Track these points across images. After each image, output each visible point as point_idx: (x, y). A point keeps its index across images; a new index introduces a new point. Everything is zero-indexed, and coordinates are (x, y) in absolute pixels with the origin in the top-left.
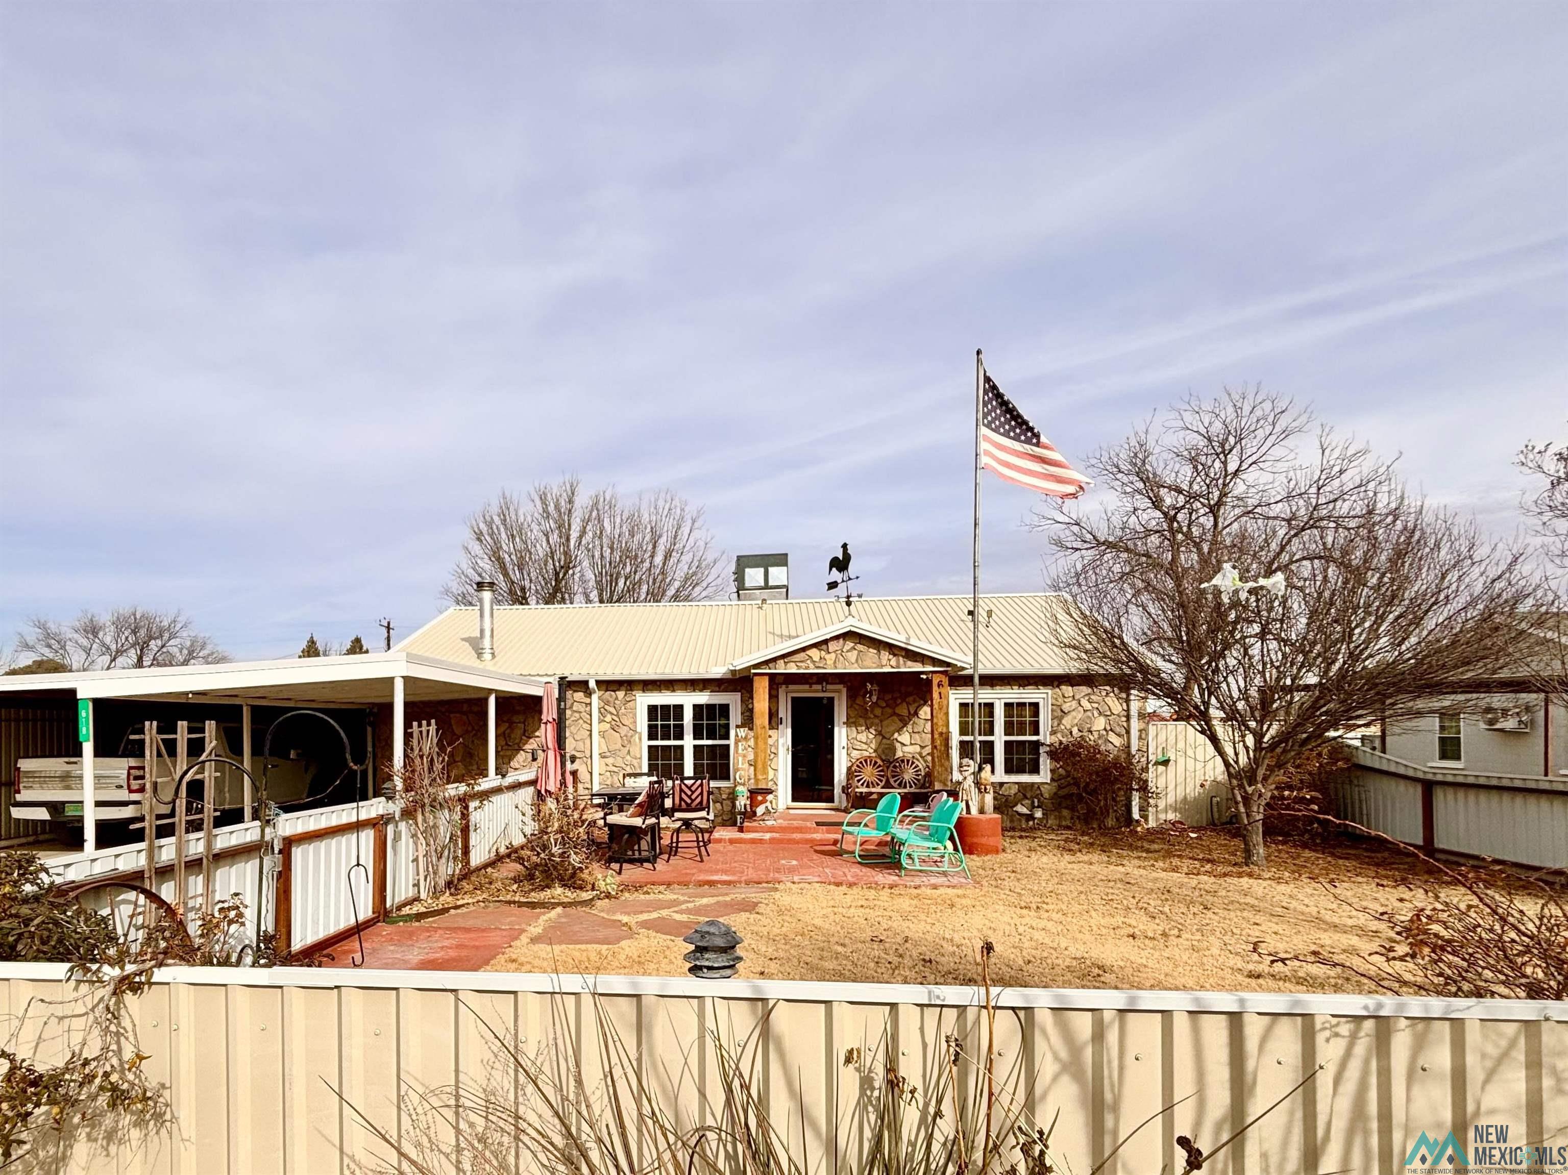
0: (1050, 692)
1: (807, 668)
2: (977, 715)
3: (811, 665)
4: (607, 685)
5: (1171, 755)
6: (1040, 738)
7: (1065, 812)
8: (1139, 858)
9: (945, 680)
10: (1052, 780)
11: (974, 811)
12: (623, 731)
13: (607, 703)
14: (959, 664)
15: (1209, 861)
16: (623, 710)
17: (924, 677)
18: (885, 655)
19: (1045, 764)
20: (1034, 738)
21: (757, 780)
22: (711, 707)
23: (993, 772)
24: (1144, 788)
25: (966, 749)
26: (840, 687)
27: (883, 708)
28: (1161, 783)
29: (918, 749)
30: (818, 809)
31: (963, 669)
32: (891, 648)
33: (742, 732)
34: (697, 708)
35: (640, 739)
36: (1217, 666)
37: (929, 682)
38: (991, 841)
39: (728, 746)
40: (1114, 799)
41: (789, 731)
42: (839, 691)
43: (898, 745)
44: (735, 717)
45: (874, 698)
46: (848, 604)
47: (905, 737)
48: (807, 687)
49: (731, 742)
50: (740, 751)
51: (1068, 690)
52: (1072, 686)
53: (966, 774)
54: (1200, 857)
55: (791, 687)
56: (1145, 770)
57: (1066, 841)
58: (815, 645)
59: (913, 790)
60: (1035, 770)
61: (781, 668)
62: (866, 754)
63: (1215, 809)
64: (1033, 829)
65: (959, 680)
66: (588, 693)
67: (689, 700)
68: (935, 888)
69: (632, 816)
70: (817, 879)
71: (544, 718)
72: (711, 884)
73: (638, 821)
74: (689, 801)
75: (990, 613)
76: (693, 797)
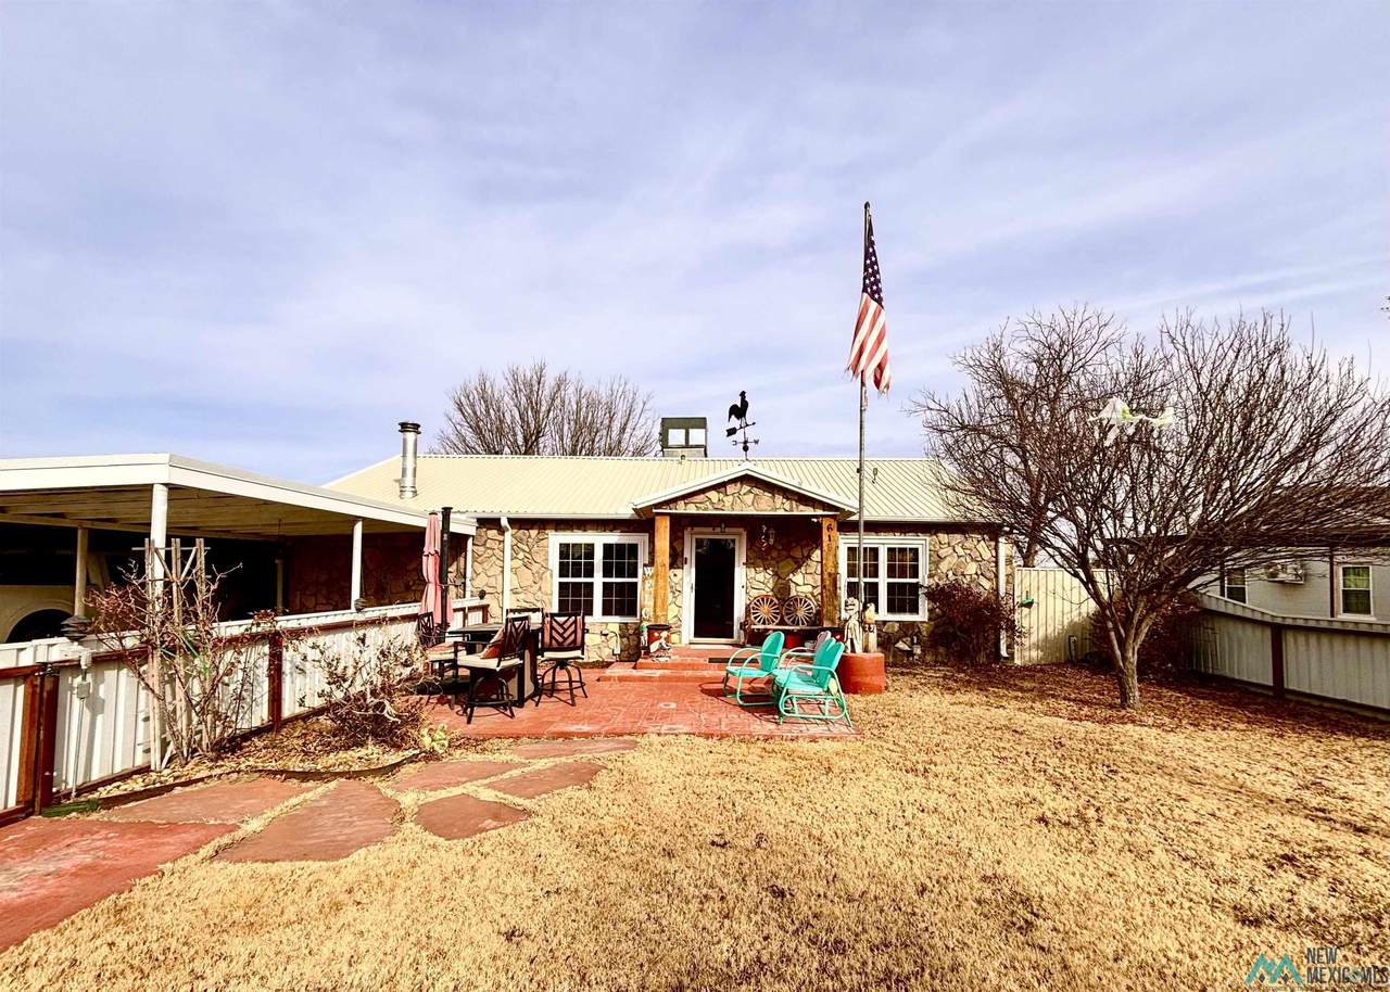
0: (927, 538)
1: (705, 509)
2: (862, 559)
3: (710, 507)
4: (520, 523)
5: (1034, 597)
6: (920, 580)
7: (941, 650)
8: (1016, 698)
9: (834, 525)
10: (930, 619)
11: (859, 649)
12: (535, 567)
13: (521, 541)
14: (847, 509)
15: (1085, 702)
16: (535, 548)
17: (815, 520)
18: (779, 499)
19: (924, 605)
20: (914, 581)
21: (656, 617)
22: (620, 547)
23: (877, 611)
24: (1011, 627)
25: (853, 589)
26: (741, 530)
27: (779, 550)
28: (1026, 623)
29: (809, 589)
30: (717, 645)
31: (852, 514)
32: (787, 493)
33: (650, 571)
34: (608, 548)
35: (551, 576)
36: (1074, 520)
37: (819, 525)
38: (876, 680)
39: (636, 584)
40: (986, 638)
41: (693, 570)
42: (740, 534)
43: (792, 585)
44: (643, 558)
45: (772, 541)
46: (746, 449)
47: (798, 578)
48: (710, 530)
49: (639, 580)
50: (647, 588)
51: (943, 537)
52: (948, 534)
53: (852, 613)
54: (1073, 696)
55: (696, 529)
56: (1012, 611)
57: (945, 677)
58: (716, 488)
59: (804, 627)
60: (915, 610)
61: (681, 509)
62: (765, 593)
63: (1073, 647)
64: (913, 665)
65: (847, 526)
66: (502, 531)
67: (599, 540)
68: (814, 740)
69: (487, 657)
70: (686, 729)
71: (426, 550)
72: (567, 736)
73: (492, 664)
74: (560, 640)
75: (875, 471)
76: (565, 635)
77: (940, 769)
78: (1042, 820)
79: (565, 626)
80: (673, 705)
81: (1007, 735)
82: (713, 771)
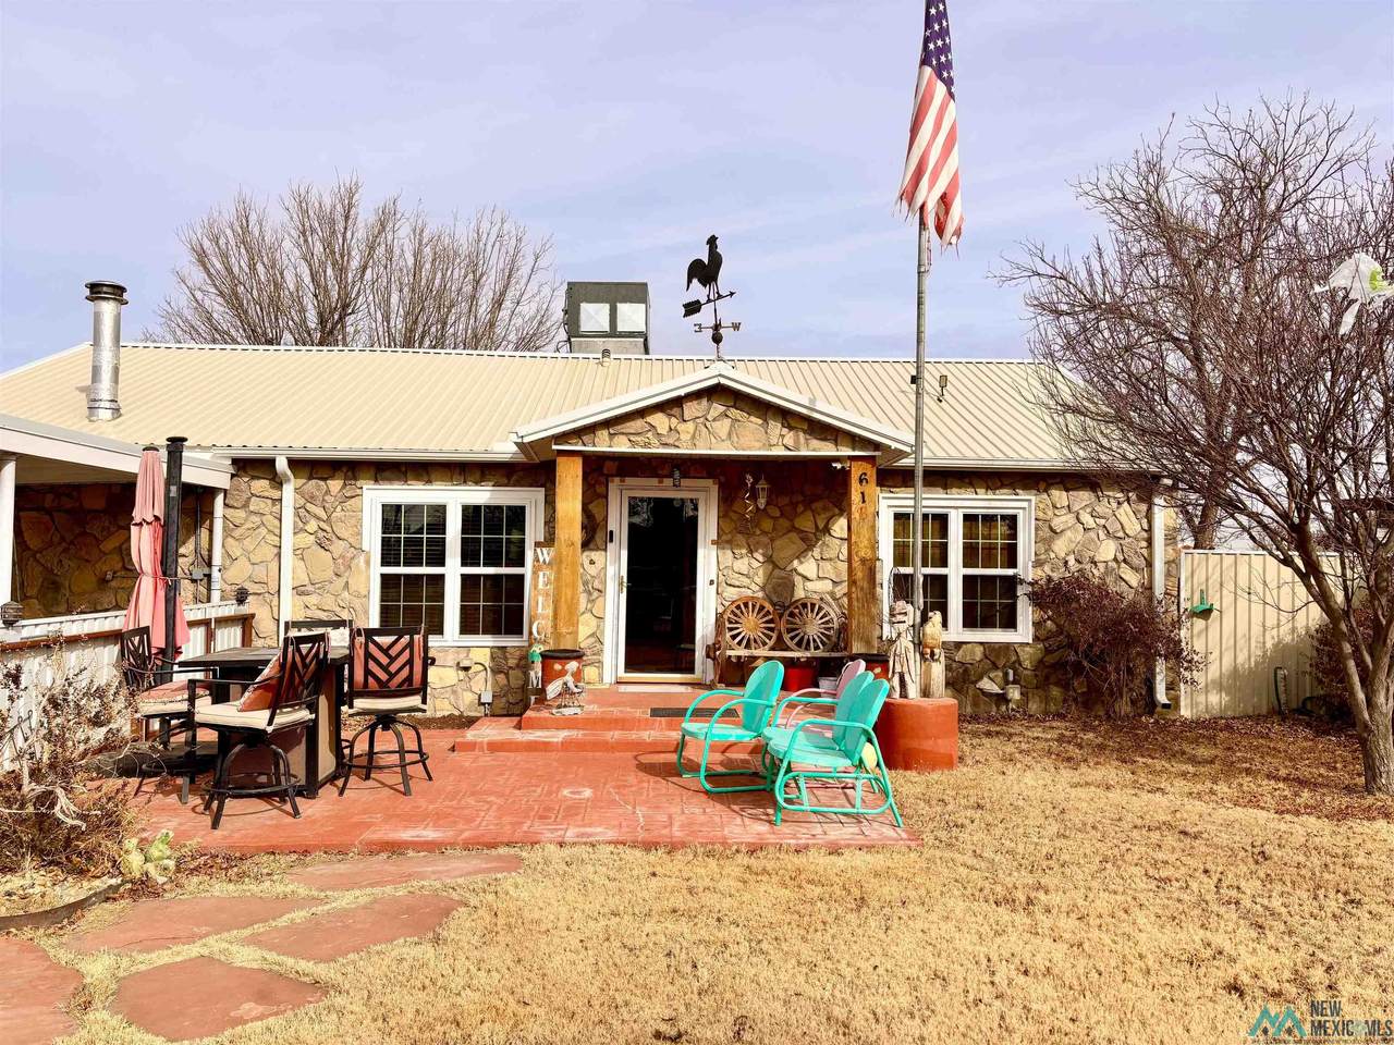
0: (1033, 498)
1: (645, 446)
2: (919, 535)
3: (655, 441)
4: (311, 467)
5: (1214, 600)
6: (1019, 571)
7: (1056, 692)
8: (1184, 775)
9: (872, 474)
10: (1036, 638)
11: (913, 691)
12: (338, 547)
13: (311, 499)
14: (894, 445)
15: (1303, 783)
16: (338, 514)
17: (839, 466)
18: (775, 427)
19: (1026, 613)
20: (1010, 572)
21: (557, 635)
22: (494, 510)
23: (945, 624)
24: (1175, 653)
25: (903, 586)
26: (709, 482)
27: (775, 518)
28: (1199, 645)
29: (827, 586)
30: (663, 685)
31: (902, 454)
32: (786, 416)
33: (545, 554)
34: (471, 515)
35: (368, 563)
36: (1284, 466)
37: (846, 473)
38: (942, 746)
39: (521, 578)
40: (1130, 671)
41: (624, 554)
42: (706, 490)
43: (798, 580)
44: (534, 530)
45: (762, 502)
46: (717, 339)
47: (808, 567)
48: (654, 481)
49: (527, 570)
50: (541, 586)
51: (1060, 496)
52: (1067, 490)
53: (902, 627)
54: (1283, 772)
55: (630, 481)
56: (1177, 624)
57: (1061, 739)
58: (661, 407)
59: (819, 653)
60: (1010, 623)
61: (603, 444)
62: (749, 593)
63: (1281, 688)
64: (1007, 718)
65: (894, 476)
66: (277, 482)
67: (455, 498)
68: (835, 850)
69: (251, 707)
70: (611, 834)
71: (137, 515)
72: (395, 848)
73: (259, 719)
74: (383, 676)
75: (943, 381)
76: (393, 669)
77: (1055, 899)
78: (1235, 988)
79: (393, 652)
80: (587, 793)
81: (1171, 840)
82: (657, 907)
